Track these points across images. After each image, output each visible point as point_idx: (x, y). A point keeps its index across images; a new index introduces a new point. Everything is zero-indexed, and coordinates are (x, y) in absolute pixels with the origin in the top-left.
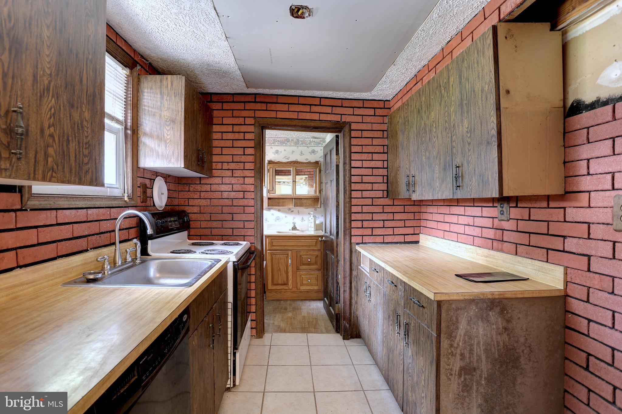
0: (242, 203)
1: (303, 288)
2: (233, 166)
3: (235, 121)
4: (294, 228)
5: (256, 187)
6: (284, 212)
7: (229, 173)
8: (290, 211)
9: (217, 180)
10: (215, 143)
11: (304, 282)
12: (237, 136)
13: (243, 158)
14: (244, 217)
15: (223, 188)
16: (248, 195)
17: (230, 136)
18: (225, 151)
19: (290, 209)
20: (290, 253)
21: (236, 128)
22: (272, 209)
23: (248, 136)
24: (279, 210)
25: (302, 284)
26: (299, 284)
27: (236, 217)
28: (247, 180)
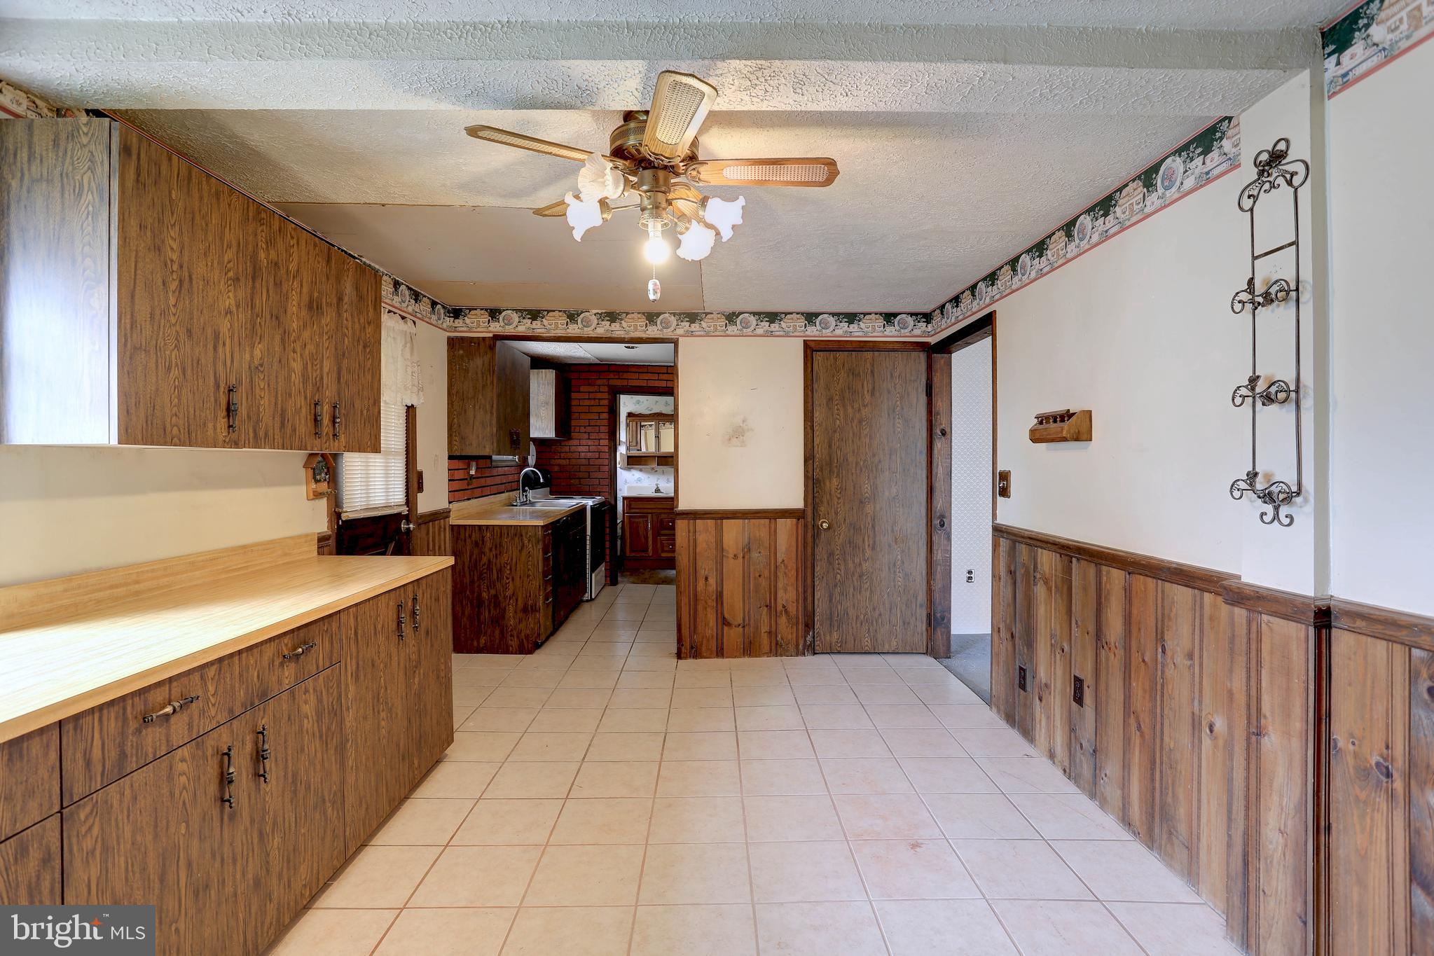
0: (597, 462)
1: (664, 555)
2: (589, 429)
3: (591, 389)
4: (658, 490)
5: (610, 448)
6: (646, 472)
7: (586, 436)
8: (654, 471)
9: (575, 442)
10: (574, 409)
11: (666, 549)
12: (593, 403)
13: (599, 423)
14: (599, 475)
15: (581, 449)
16: (603, 455)
17: (587, 403)
18: (583, 416)
19: (653, 468)
20: (650, 516)
21: (592, 396)
22: (632, 468)
23: (602, 402)
24: (641, 470)
25: (663, 551)
26: (660, 551)
27: (592, 475)
28: (602, 442)
